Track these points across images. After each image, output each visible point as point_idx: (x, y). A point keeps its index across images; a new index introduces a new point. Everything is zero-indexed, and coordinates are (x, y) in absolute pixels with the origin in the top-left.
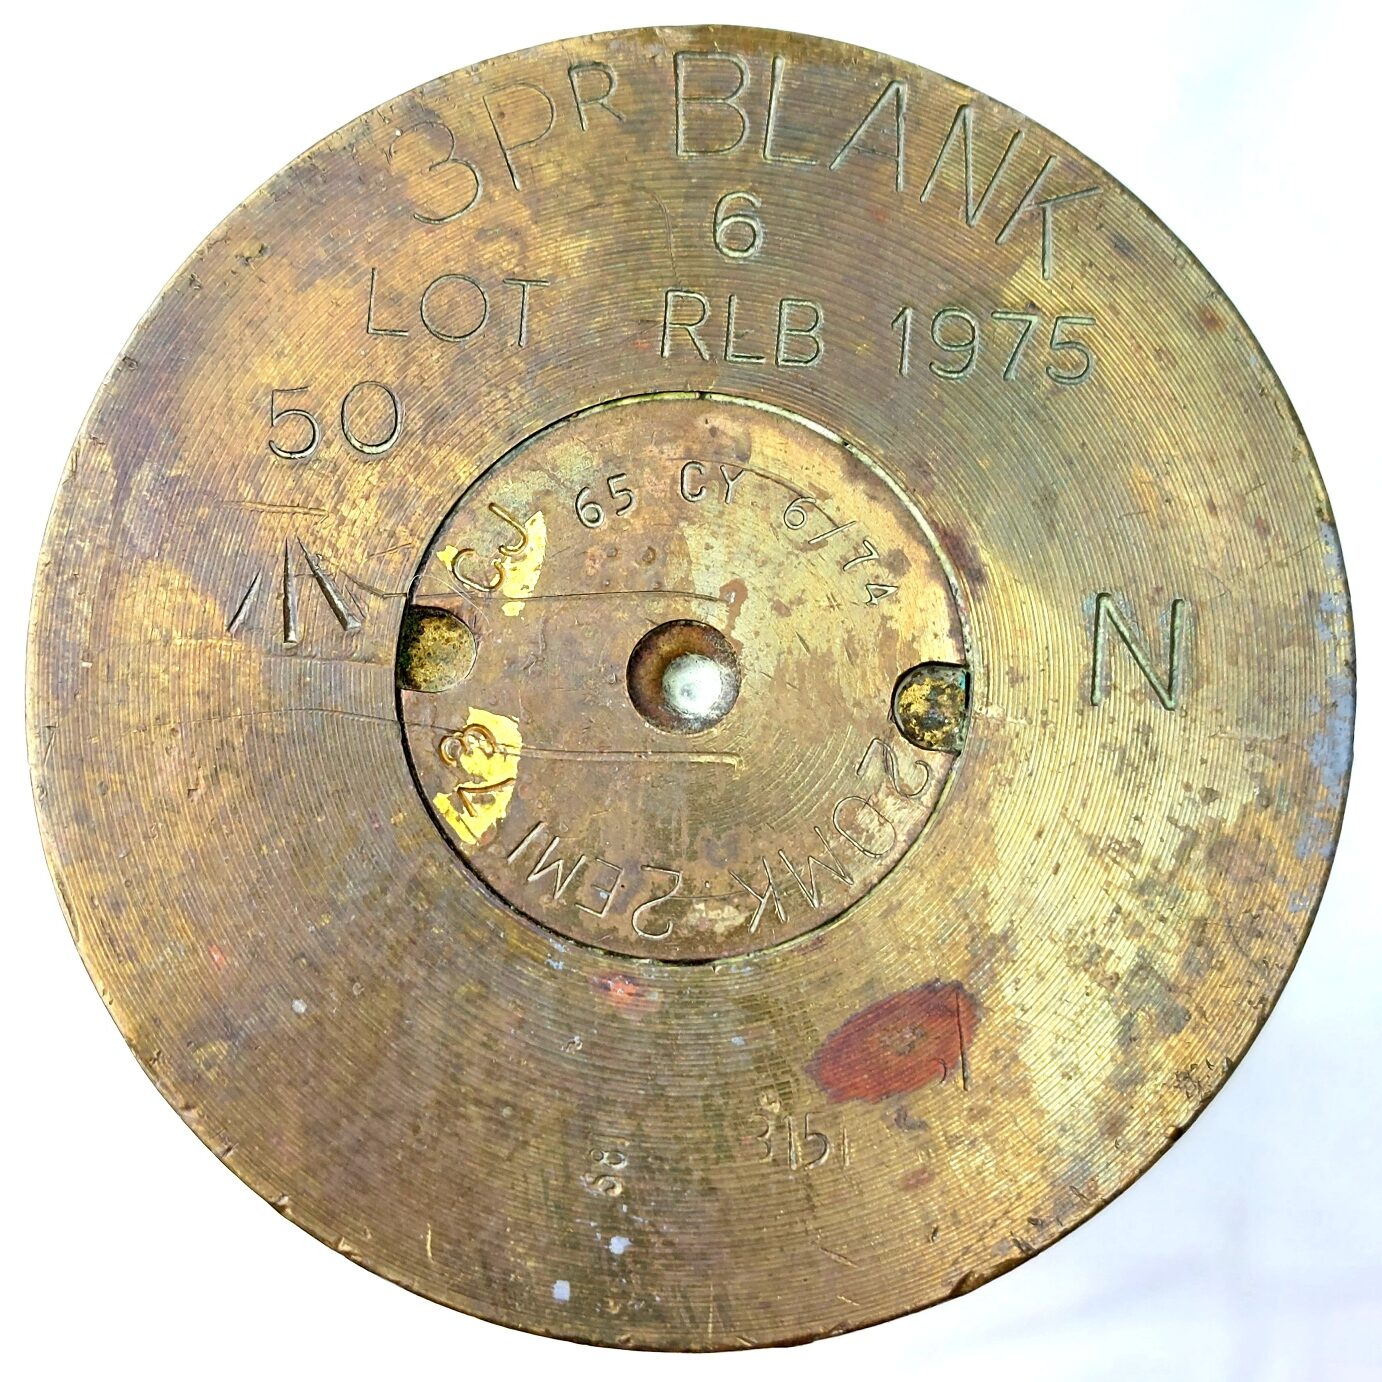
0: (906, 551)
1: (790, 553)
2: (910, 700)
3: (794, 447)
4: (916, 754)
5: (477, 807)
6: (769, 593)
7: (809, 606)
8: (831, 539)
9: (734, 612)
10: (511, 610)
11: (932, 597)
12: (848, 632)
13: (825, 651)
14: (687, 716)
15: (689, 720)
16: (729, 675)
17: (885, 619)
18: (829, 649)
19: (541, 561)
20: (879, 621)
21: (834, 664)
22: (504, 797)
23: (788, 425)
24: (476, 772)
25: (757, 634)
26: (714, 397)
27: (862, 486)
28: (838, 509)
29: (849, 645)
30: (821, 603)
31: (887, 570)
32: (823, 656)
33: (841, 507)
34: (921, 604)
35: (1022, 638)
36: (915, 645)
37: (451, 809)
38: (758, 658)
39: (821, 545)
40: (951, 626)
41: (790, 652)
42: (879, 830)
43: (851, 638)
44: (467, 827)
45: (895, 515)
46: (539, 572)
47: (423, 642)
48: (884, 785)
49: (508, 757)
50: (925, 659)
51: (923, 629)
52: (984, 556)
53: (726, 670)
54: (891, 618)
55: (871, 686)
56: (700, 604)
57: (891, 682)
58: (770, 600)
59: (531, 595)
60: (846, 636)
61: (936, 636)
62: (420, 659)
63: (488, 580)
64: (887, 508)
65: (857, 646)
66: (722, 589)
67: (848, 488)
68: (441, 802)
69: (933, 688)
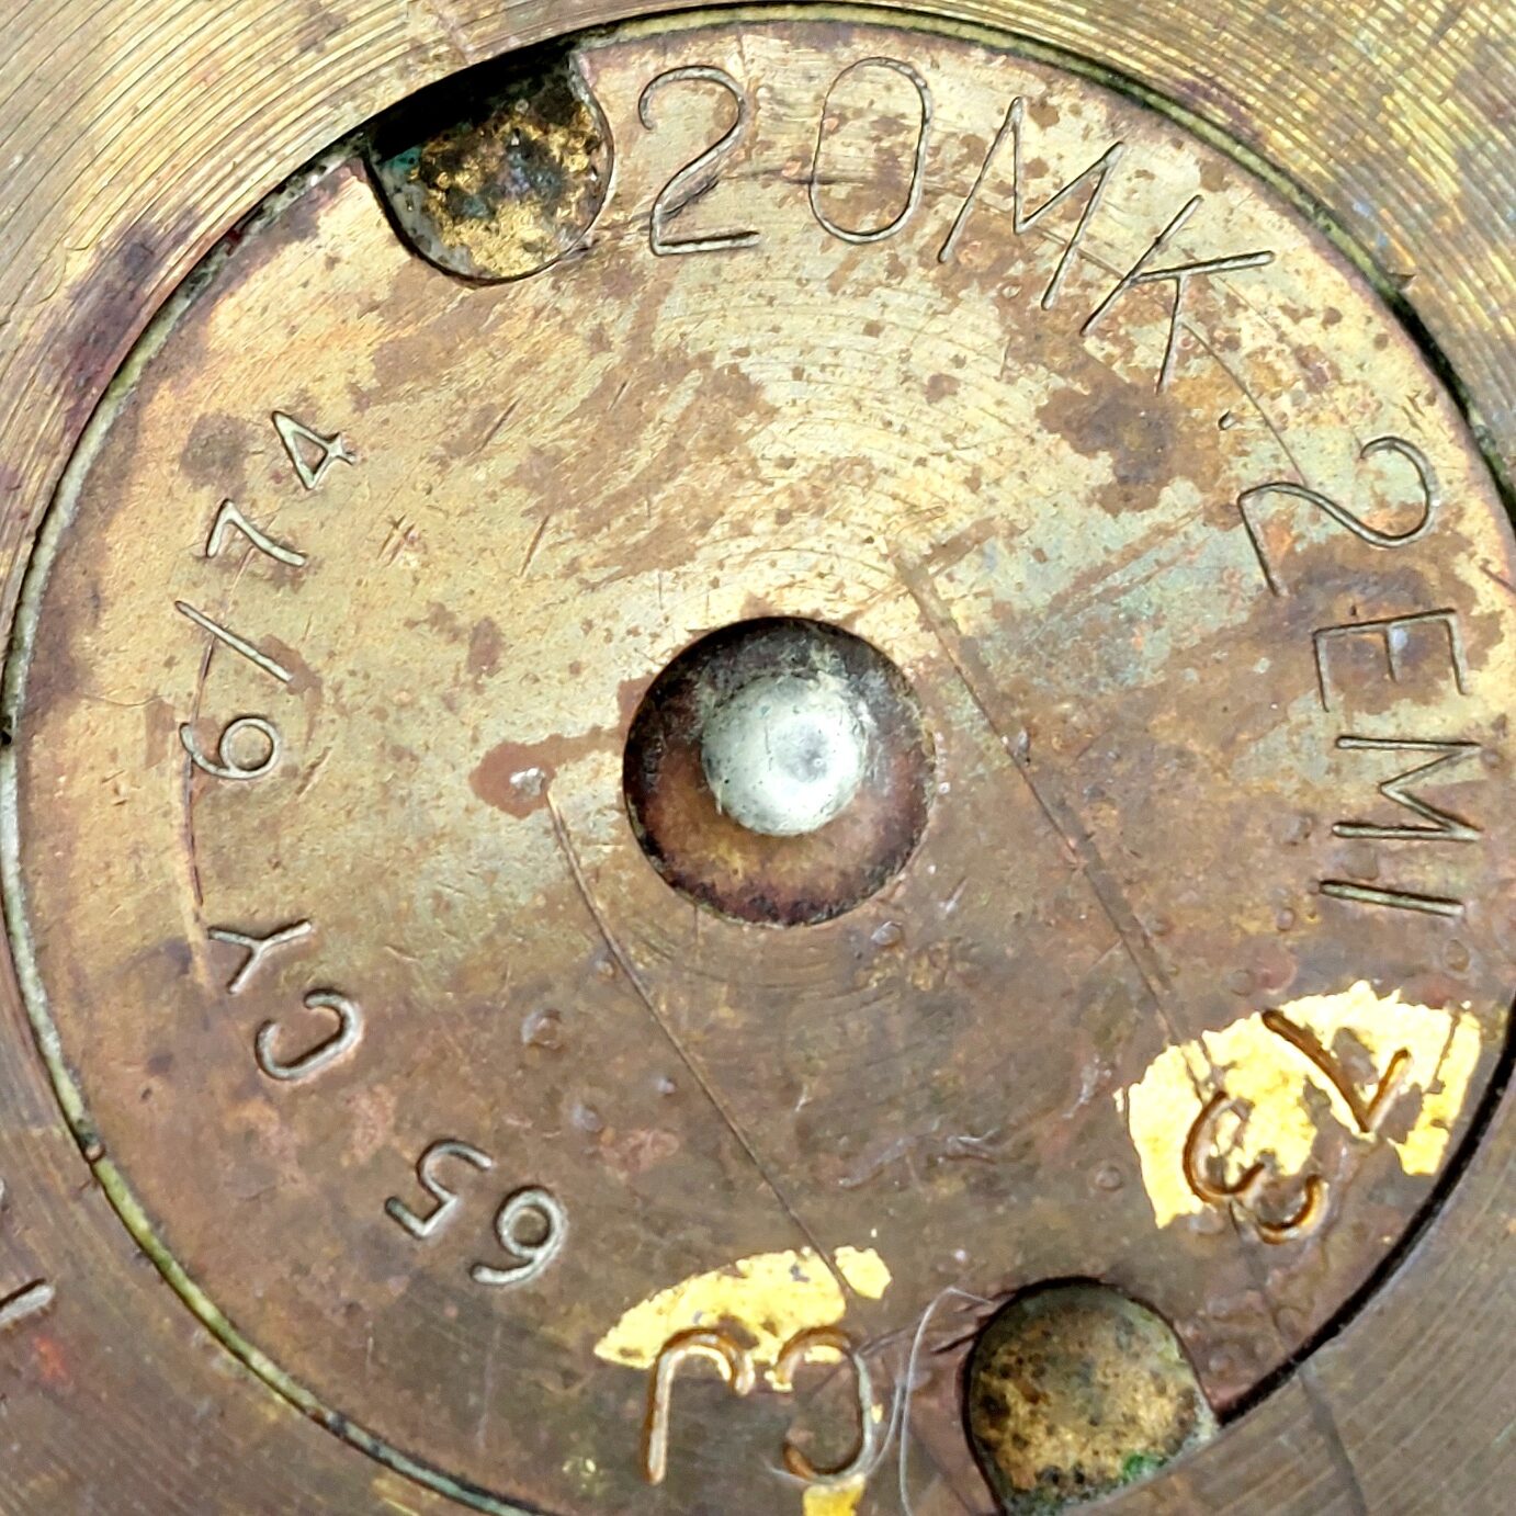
0: (176, 450)
1: (343, 711)
2: (516, 253)
3: (85, 853)
4: (631, 140)
5: (1381, 1062)
6: (467, 698)
7: (437, 591)
8: (250, 634)
9: (556, 752)
10: (869, 1273)
11: (246, 324)
12: (444, 463)
13: (519, 493)
14: (867, 719)
15: (874, 710)
16: (712, 683)
17: (362, 400)
18: (511, 482)
19: (712, 1275)
20: (377, 412)
21: (538, 452)
22: (1317, 1013)
23: (42, 897)
24: (1302, 1116)
25: (575, 669)
26: (76, 1112)
27: (85, 642)
28: (169, 663)
29: (472, 443)
30: (414, 564)
31: (248, 465)
32: (535, 486)
33: (163, 658)
34: (278, 340)
35: (219, 64)
36: (383, 294)
37: (1424, 1119)
38: (634, 632)
39: (277, 651)
40: (287, 241)
41: (573, 567)
42: (859, 113)
43: (456, 449)
44: (1444, 1055)
45: (107, 524)
46: (742, 1264)
47: (1073, 1456)
48: (746, 168)
49: (1220, 1060)
50: (401, 254)
51: (333, 300)
52: (80, 266)
53: (705, 696)
54: (353, 388)
55: (537, 336)
56: (587, 842)
57: (502, 298)
58: (478, 689)
59: (806, 1251)
60: (457, 463)
61: (332, 262)
62: (1118, 1435)
63: (832, 1370)
64: (101, 552)
65: (467, 422)
66: (520, 811)
67: (107, 673)
68: (1424, 1153)
69: (458, 217)
